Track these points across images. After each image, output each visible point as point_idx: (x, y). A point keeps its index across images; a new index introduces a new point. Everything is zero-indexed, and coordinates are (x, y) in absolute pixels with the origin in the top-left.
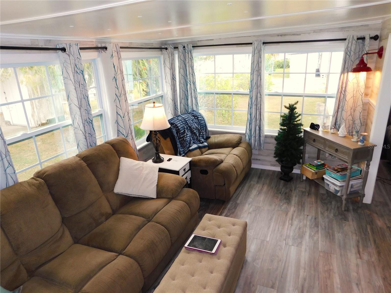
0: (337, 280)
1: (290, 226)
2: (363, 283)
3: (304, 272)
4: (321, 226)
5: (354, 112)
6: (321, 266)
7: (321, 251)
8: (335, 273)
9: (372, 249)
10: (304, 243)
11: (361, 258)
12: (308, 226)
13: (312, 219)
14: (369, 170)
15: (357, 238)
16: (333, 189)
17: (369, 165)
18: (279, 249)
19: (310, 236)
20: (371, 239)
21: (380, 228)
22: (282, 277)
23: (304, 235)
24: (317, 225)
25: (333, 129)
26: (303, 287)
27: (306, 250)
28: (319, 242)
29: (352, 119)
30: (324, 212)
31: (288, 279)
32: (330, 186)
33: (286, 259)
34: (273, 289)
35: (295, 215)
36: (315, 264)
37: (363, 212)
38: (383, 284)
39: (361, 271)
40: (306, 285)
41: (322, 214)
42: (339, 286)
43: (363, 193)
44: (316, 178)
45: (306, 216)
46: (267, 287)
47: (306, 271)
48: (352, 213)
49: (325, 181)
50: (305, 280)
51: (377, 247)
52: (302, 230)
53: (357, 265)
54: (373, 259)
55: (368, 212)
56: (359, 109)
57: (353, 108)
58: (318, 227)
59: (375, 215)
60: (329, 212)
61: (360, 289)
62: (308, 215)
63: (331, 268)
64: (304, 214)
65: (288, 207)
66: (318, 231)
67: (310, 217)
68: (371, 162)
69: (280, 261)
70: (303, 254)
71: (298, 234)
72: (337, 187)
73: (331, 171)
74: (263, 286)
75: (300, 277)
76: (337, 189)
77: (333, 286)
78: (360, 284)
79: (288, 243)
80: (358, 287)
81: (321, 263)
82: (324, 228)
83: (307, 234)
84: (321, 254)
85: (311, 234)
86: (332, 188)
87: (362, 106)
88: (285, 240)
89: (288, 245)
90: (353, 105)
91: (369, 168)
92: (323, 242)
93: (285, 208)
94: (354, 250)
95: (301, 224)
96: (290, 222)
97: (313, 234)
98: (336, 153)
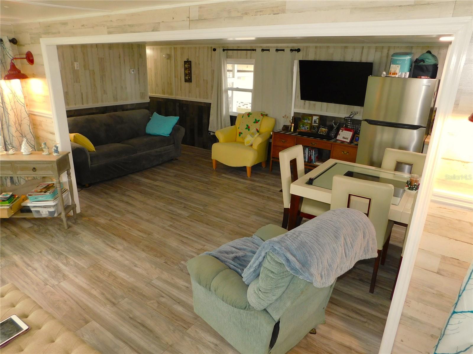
0: (122, 274)
1: (35, 271)
2: (137, 262)
3: (95, 290)
4: (64, 251)
5: (20, 126)
6: (102, 277)
7: (89, 267)
8: (115, 272)
9: (118, 240)
10: (67, 273)
11: (118, 250)
12: (53, 260)
13: (48, 252)
14: (71, 179)
15: (101, 240)
16: (47, 212)
17: (70, 174)
18: (51, 295)
19: (66, 265)
20: (110, 234)
21: (106, 224)
22: (84, 309)
23: (59, 268)
24: (60, 254)
25: (12, 149)
26: (108, 299)
27: (76, 277)
28: (78, 264)
29: (21, 135)
30: (52, 240)
31: (90, 305)
32: (41, 211)
33: (69, 296)
34: (90, 323)
35: (26, 260)
36: (96, 278)
37: (82, 221)
38: (146, 253)
39: (128, 257)
40: (109, 296)
41: (52, 242)
42: (128, 276)
43: (74, 204)
44: (13, 214)
45: (40, 253)
46: (83, 327)
47: (95, 288)
48: (76, 226)
49: (32, 209)
50: (103, 294)
51: (119, 237)
52: (51, 266)
53: (122, 256)
54: (126, 245)
55: (87, 219)
56: (26, 122)
57: (18, 122)
58: (62, 254)
59: (93, 218)
60: (56, 237)
61: (140, 267)
62: (40, 252)
63: (109, 271)
64: (34, 253)
65: (8, 259)
66: (66, 257)
67: (44, 252)
68: (71, 170)
69: (66, 301)
70: (77, 280)
71: (52, 271)
72: (51, 207)
73: (35, 195)
74: (79, 329)
75: (97, 296)
76: (52, 210)
77: (125, 279)
78: (136, 264)
79: (53, 285)
80: (137, 267)
81: (99, 274)
82: (68, 251)
83: (61, 265)
84: (91, 269)
85: (64, 263)
86: (45, 213)
87: (28, 118)
88: (47, 285)
89: (56, 286)
90: (16, 119)
91: (71, 176)
92: (81, 260)
93: (5, 262)
94: (109, 249)
95: (43, 262)
96: (30, 268)
97: (65, 262)
98: (34, 173)
